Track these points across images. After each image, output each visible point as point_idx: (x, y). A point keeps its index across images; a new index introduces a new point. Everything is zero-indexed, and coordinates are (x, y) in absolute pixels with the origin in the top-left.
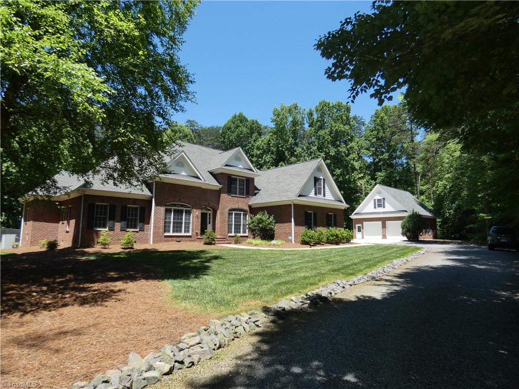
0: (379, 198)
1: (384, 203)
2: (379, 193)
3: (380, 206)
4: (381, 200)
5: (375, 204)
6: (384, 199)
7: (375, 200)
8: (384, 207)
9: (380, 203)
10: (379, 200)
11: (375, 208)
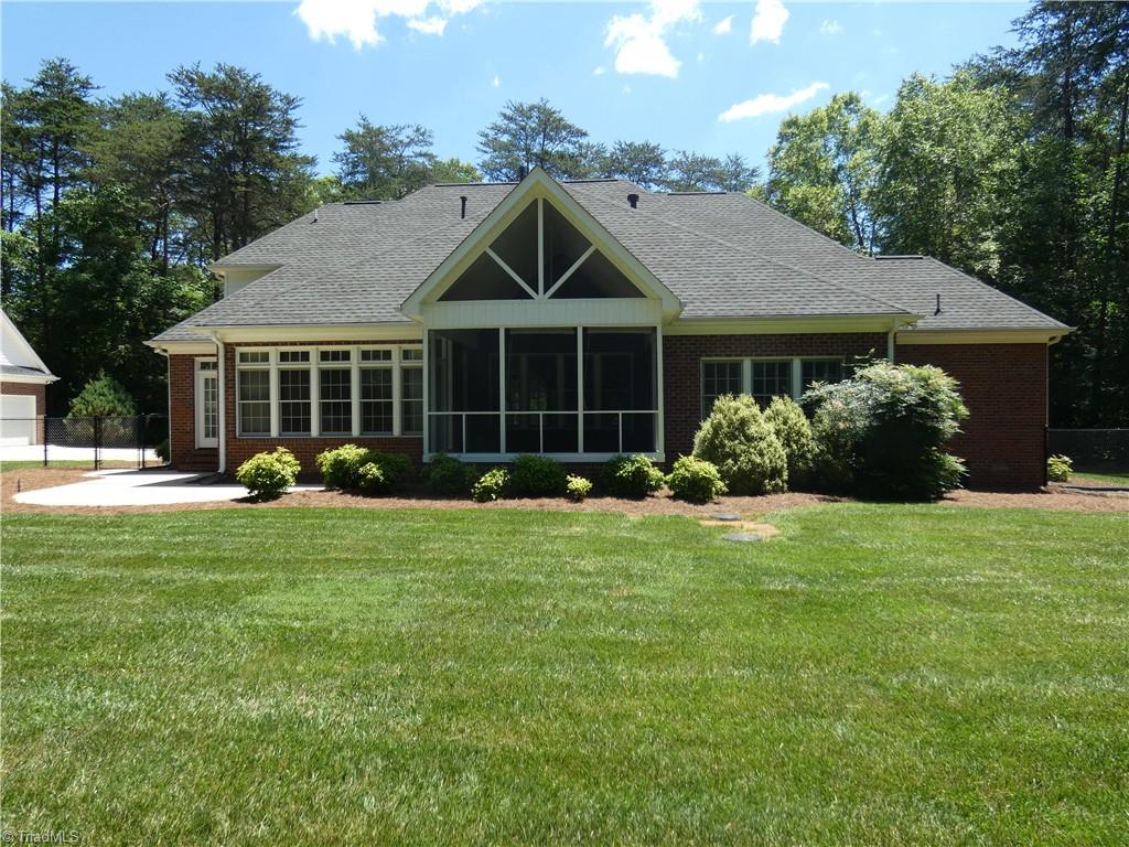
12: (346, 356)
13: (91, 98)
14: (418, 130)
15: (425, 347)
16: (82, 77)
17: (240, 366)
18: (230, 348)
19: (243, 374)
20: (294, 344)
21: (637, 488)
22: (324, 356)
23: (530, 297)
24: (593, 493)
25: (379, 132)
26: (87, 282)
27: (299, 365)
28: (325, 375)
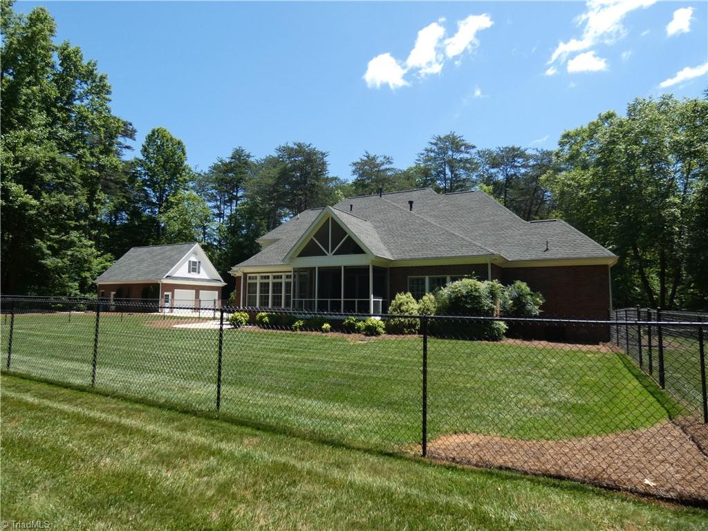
0: (195, 260)
1: (199, 267)
2: (195, 253)
3: (194, 270)
4: (196, 262)
5: (189, 266)
6: (200, 262)
7: (190, 261)
8: (199, 272)
9: (194, 267)
10: (194, 263)
11: (189, 272)
12: (281, 277)
13: (252, 159)
14: (385, 157)
15: (292, 274)
16: (247, 153)
17: (248, 281)
18: (245, 274)
19: (249, 284)
20: (264, 273)
21: (351, 329)
22: (274, 277)
23: (326, 255)
24: (331, 330)
25: (374, 159)
26: (242, 242)
27: (266, 281)
28: (274, 284)
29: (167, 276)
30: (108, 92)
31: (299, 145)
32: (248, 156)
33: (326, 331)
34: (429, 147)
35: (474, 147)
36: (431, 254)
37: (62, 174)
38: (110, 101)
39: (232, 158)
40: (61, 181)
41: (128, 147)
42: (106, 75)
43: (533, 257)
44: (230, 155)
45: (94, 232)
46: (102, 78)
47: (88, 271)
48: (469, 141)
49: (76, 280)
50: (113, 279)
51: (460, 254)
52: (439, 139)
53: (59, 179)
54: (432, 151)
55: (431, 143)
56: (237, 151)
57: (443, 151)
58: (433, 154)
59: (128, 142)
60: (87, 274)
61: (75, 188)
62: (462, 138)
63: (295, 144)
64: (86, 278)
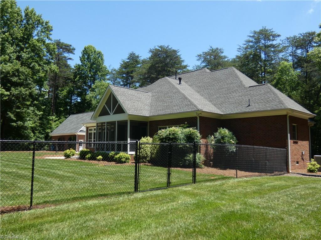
16: (137, 55)
17: (89, 132)
18: (88, 128)
23: (110, 114)
29: (80, 131)
30: (52, 30)
31: (161, 47)
32: (138, 57)
33: (99, 160)
34: (248, 38)
35: (279, 36)
36: (168, 111)
37: (22, 77)
38: (51, 34)
39: (128, 59)
40: (22, 81)
41: (70, 59)
42: (49, 21)
43: (239, 111)
44: (127, 58)
45: (43, 107)
46: (47, 23)
47: (50, 129)
48: (276, 32)
49: (43, 134)
50: (58, 133)
51: (182, 111)
52: (255, 32)
53: (20, 80)
54: (252, 42)
55: (250, 36)
56: (131, 54)
57: (258, 41)
58: (251, 44)
59: (71, 55)
60: (49, 131)
61: (29, 84)
62: (271, 31)
63: (158, 46)
64: (48, 132)
